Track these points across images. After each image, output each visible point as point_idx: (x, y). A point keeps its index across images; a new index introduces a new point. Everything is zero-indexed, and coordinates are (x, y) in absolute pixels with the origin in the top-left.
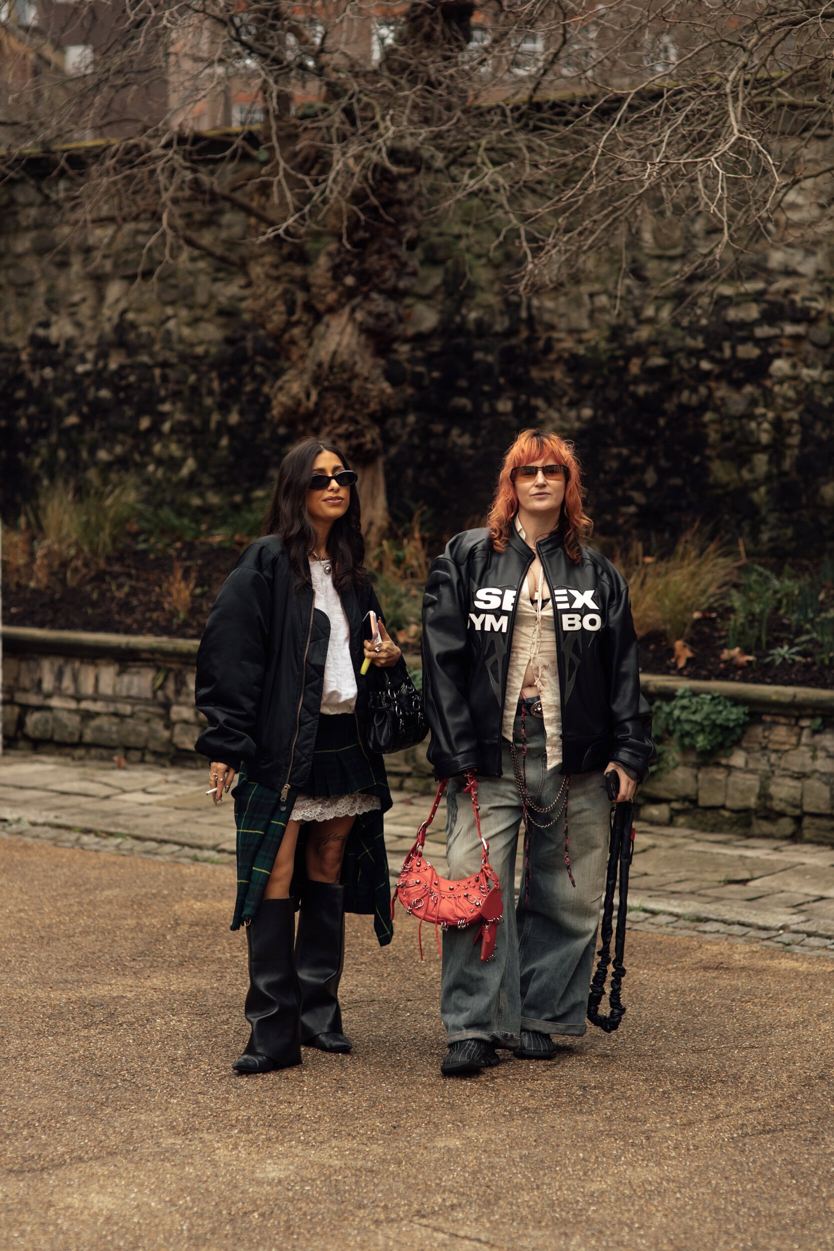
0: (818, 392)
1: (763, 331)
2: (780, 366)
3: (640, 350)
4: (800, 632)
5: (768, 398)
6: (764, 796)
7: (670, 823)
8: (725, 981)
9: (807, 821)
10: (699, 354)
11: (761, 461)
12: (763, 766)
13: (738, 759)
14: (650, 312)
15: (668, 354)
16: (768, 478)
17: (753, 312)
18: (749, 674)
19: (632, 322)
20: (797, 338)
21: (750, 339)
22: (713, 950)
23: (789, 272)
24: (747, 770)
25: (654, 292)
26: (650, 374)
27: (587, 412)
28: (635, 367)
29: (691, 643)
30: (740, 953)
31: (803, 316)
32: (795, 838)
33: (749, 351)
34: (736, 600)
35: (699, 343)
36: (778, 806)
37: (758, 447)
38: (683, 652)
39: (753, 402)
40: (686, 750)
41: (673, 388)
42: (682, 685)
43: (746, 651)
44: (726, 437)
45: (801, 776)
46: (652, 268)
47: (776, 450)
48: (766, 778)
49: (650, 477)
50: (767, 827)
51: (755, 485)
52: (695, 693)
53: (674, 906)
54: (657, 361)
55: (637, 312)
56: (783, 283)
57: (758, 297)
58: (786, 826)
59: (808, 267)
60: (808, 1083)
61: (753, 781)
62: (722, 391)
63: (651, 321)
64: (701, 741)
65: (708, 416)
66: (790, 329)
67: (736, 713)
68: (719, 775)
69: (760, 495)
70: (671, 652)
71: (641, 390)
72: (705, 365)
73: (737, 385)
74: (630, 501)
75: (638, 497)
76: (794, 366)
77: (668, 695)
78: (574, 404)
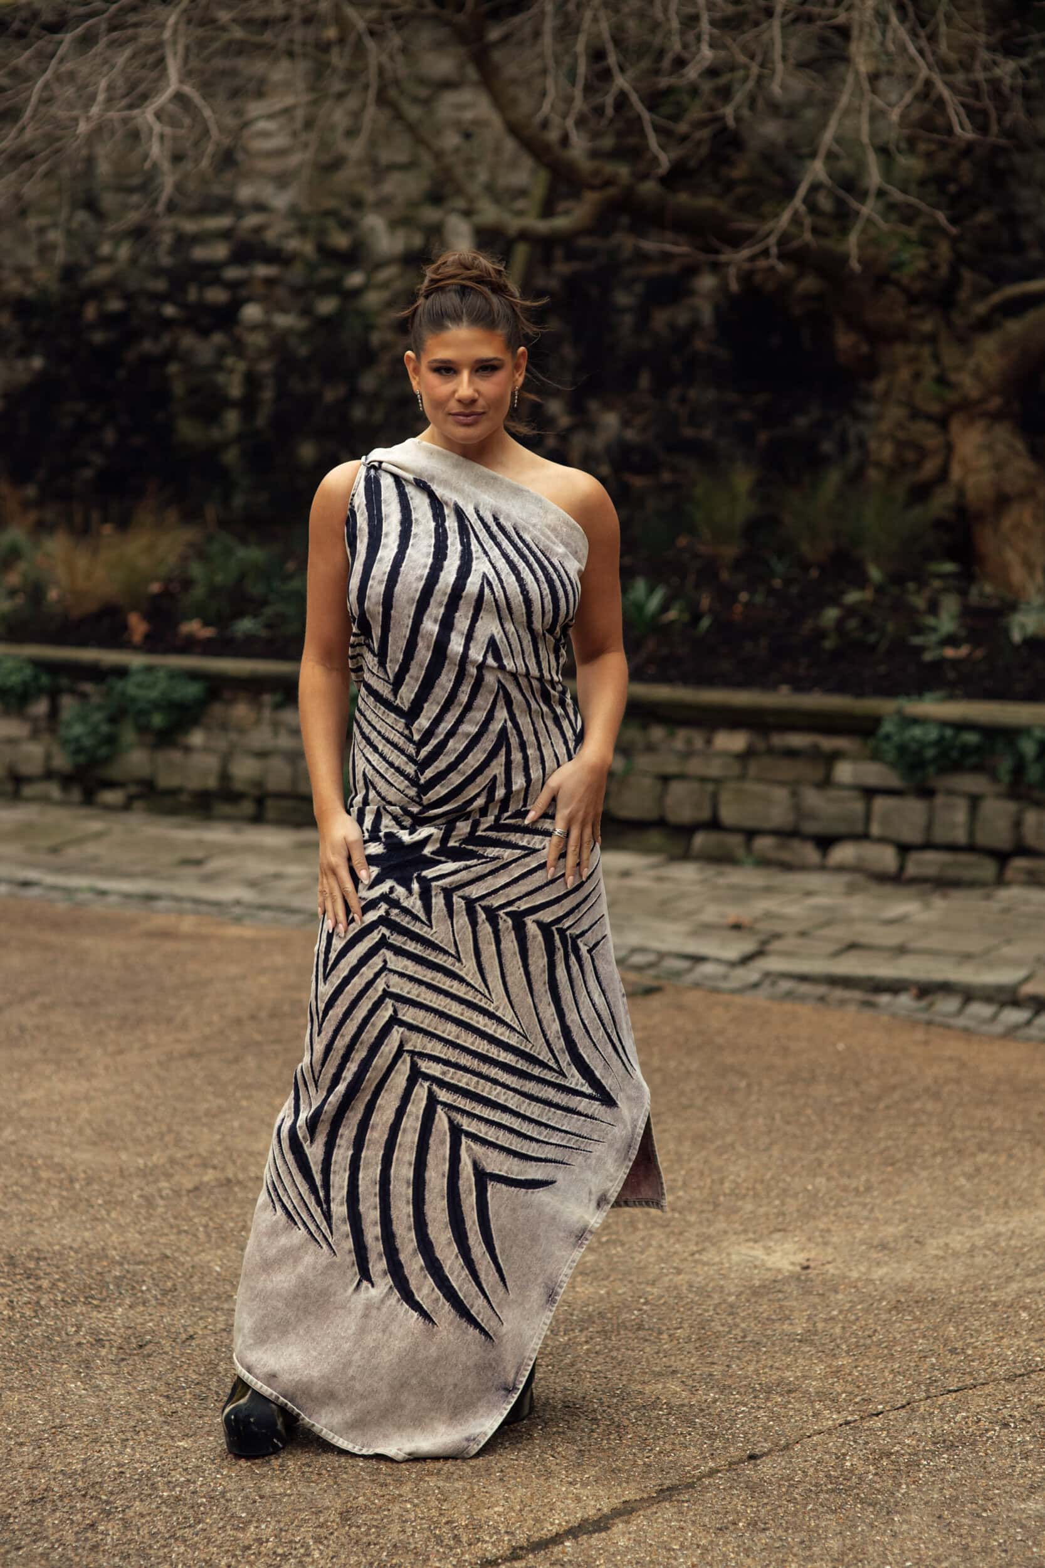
0: (293, 341)
1: (233, 273)
2: (252, 312)
3: (96, 293)
4: (264, 602)
5: (238, 348)
6: (225, 776)
7: (127, 807)
8: (169, 946)
9: (270, 803)
10: (161, 298)
11: (232, 419)
12: (222, 744)
13: (197, 738)
14: (106, 249)
15: (128, 297)
16: (240, 437)
17: (220, 251)
18: (209, 648)
19: (86, 260)
20: (269, 282)
21: (217, 281)
22: (160, 921)
23: (260, 207)
24: (206, 749)
25: (111, 227)
26: (107, 320)
27: (37, 363)
28: (90, 312)
29: (147, 616)
30: (187, 924)
31: (275, 256)
32: (258, 819)
33: (217, 295)
34: (196, 570)
35: (160, 285)
36: (238, 786)
37: (226, 403)
38: (138, 626)
39: (222, 353)
40: (143, 729)
41: (132, 336)
42: (136, 661)
43: (206, 623)
44: (193, 391)
45: (262, 754)
46: (109, 201)
47: (248, 405)
48: (226, 758)
49: (109, 436)
50: (227, 809)
51: (224, 445)
52: (149, 669)
53: (126, 886)
54: (115, 305)
55: (91, 249)
56: (252, 220)
57: (226, 235)
58: (248, 807)
59: (281, 201)
60: (239, 1021)
61: (211, 762)
62: (188, 340)
63: (109, 260)
64: (158, 720)
65: (173, 368)
66: (262, 271)
67: (192, 690)
68: (176, 756)
69: (231, 456)
70: (125, 627)
71: (98, 337)
72: (169, 310)
73: (204, 333)
74: (86, 464)
75: (97, 459)
76: (267, 312)
77: (122, 672)
78: (24, 353)
